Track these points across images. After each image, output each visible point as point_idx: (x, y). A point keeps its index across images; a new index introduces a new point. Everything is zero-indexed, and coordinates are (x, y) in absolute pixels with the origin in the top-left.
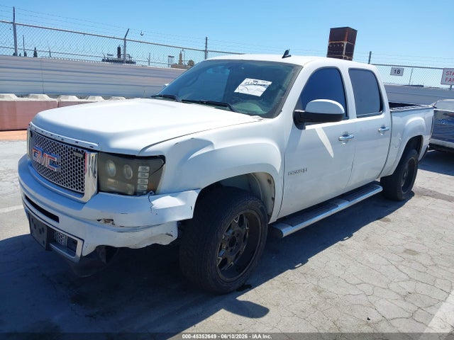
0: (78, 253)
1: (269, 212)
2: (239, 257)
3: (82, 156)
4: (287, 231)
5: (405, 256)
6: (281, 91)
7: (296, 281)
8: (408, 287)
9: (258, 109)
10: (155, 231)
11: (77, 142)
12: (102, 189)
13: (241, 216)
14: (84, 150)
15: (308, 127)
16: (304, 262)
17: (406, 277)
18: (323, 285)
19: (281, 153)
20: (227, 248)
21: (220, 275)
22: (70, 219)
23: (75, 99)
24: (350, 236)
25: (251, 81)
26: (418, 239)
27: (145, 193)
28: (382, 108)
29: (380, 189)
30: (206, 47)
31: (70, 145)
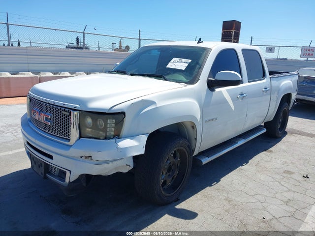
0: (67, 180)
1: (193, 148)
2: (174, 180)
3: (68, 114)
4: (205, 161)
5: (285, 175)
6: (198, 66)
7: (213, 195)
8: (289, 196)
9: (183, 78)
10: (119, 163)
11: (64, 105)
12: (83, 136)
13: (175, 152)
14: (70, 110)
15: (217, 90)
16: (218, 181)
17: (286, 189)
18: (231, 197)
19: (200, 108)
20: (166, 173)
21: (163, 192)
22: (61, 157)
23: (50, 74)
24: (247, 162)
25: (177, 59)
26: (292, 163)
27: (112, 137)
28: (264, 75)
29: (265, 131)
30: (139, 36)
31: (59, 106)
